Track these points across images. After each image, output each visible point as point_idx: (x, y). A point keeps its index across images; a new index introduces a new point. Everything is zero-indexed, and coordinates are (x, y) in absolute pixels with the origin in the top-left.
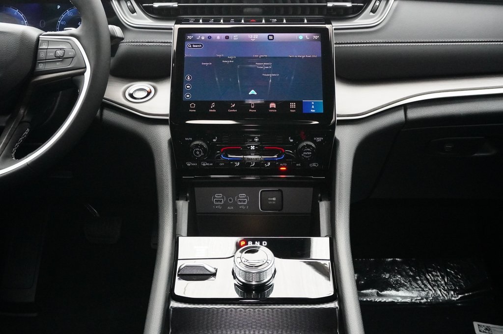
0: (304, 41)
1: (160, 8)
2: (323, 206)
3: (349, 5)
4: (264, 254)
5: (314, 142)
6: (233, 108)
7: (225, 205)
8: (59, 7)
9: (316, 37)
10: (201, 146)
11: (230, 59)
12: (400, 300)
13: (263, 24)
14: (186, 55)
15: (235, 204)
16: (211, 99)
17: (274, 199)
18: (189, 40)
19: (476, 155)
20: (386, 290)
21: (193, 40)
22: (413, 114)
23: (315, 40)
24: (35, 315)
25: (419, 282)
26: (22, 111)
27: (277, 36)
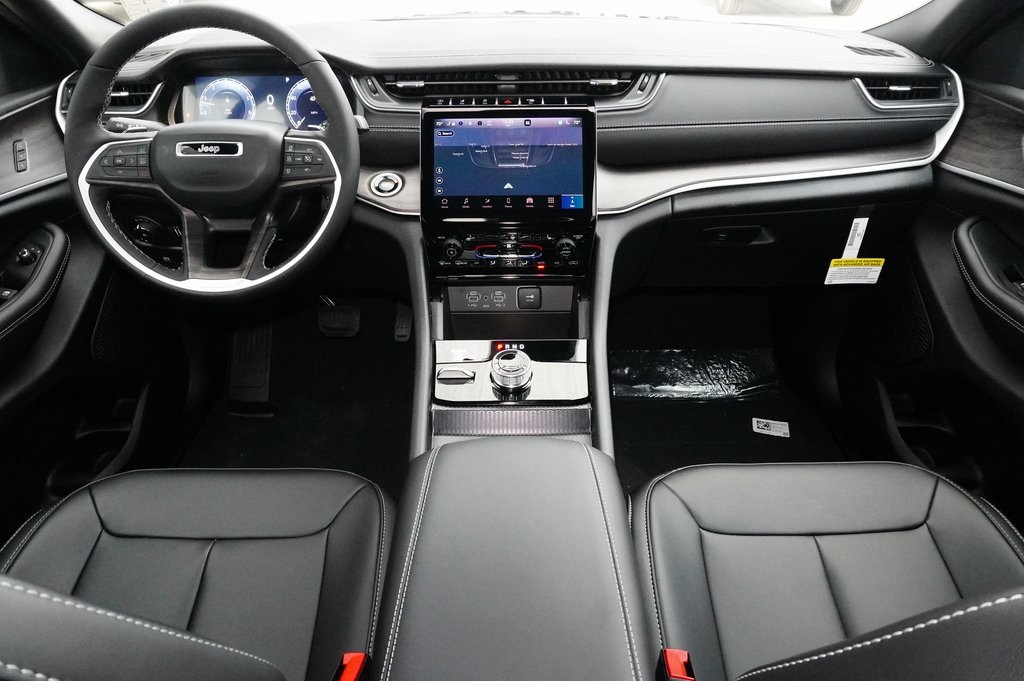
0: (564, 127)
1: (405, 88)
2: (583, 306)
3: (614, 82)
4: (521, 358)
5: (574, 240)
6: (487, 204)
7: (480, 303)
8: (287, 79)
9: (577, 121)
10: (455, 246)
11: (483, 149)
12: (676, 395)
13: (519, 106)
14: (436, 145)
15: (491, 302)
16: (464, 194)
17: (532, 297)
18: (439, 127)
19: (753, 243)
20: (661, 385)
21: (442, 126)
22: (682, 205)
23: (576, 125)
24: (272, 415)
25: (698, 376)
26: (268, 217)
27: (535, 121)
